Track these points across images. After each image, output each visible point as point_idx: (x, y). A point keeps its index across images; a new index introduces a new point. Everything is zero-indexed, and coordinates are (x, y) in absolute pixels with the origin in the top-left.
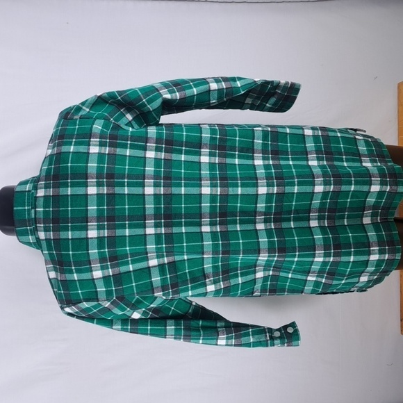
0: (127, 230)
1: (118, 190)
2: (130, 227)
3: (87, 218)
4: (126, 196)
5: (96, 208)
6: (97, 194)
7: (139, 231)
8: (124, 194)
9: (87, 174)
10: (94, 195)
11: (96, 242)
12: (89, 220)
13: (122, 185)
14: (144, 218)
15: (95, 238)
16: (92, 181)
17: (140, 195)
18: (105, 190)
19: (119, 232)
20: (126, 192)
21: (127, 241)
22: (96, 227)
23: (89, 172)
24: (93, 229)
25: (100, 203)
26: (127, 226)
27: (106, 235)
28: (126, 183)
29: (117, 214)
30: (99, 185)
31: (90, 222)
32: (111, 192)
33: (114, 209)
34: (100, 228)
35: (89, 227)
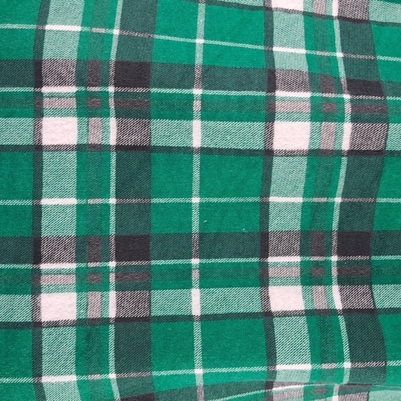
0: (196, 293)
1: (163, 132)
2: (209, 279)
3: (37, 242)
4: (196, 159)
5: (73, 201)
6: (79, 148)
7: (242, 300)
8: (189, 151)
9: (38, 64)
10: (67, 148)
11: (70, 338)
12: (45, 252)
13: (182, 110)
14: (262, 244)
15: (66, 324)
16: (59, 91)
17: (252, 153)
18: (111, 132)
19: (163, 302)
20: (197, 143)
21: (198, 343)
22: (72, 280)
23: (47, 54)
24: (58, 289)
25: (88, 186)
26: (195, 275)
27: (112, 313)
28: (197, 105)
29: (158, 227)
30: (88, 108)
31: (51, 259)
32: (133, 139)
33: (145, 209)
34: (88, 282)
35: (45, 281)
